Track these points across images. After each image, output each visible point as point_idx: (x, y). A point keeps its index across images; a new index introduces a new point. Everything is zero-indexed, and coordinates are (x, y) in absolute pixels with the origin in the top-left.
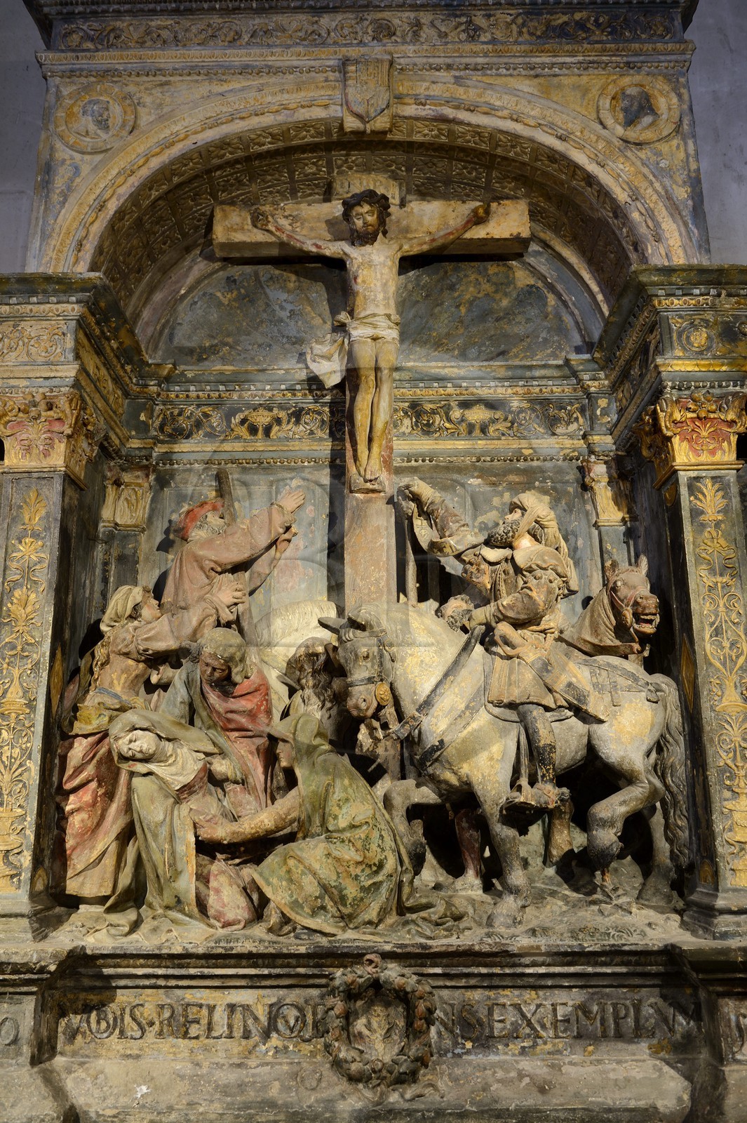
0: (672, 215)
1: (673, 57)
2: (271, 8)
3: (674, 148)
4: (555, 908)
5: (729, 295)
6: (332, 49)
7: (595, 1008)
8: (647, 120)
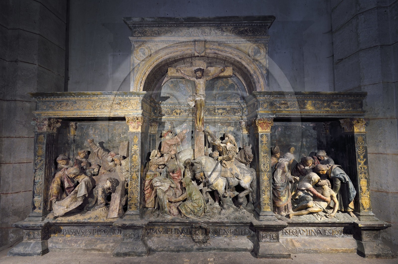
0: (262, 78)
1: (266, 39)
2: (179, 26)
3: (264, 61)
4: (231, 210)
5: (272, 97)
6: (192, 37)
7: (238, 230)
8: (259, 55)
